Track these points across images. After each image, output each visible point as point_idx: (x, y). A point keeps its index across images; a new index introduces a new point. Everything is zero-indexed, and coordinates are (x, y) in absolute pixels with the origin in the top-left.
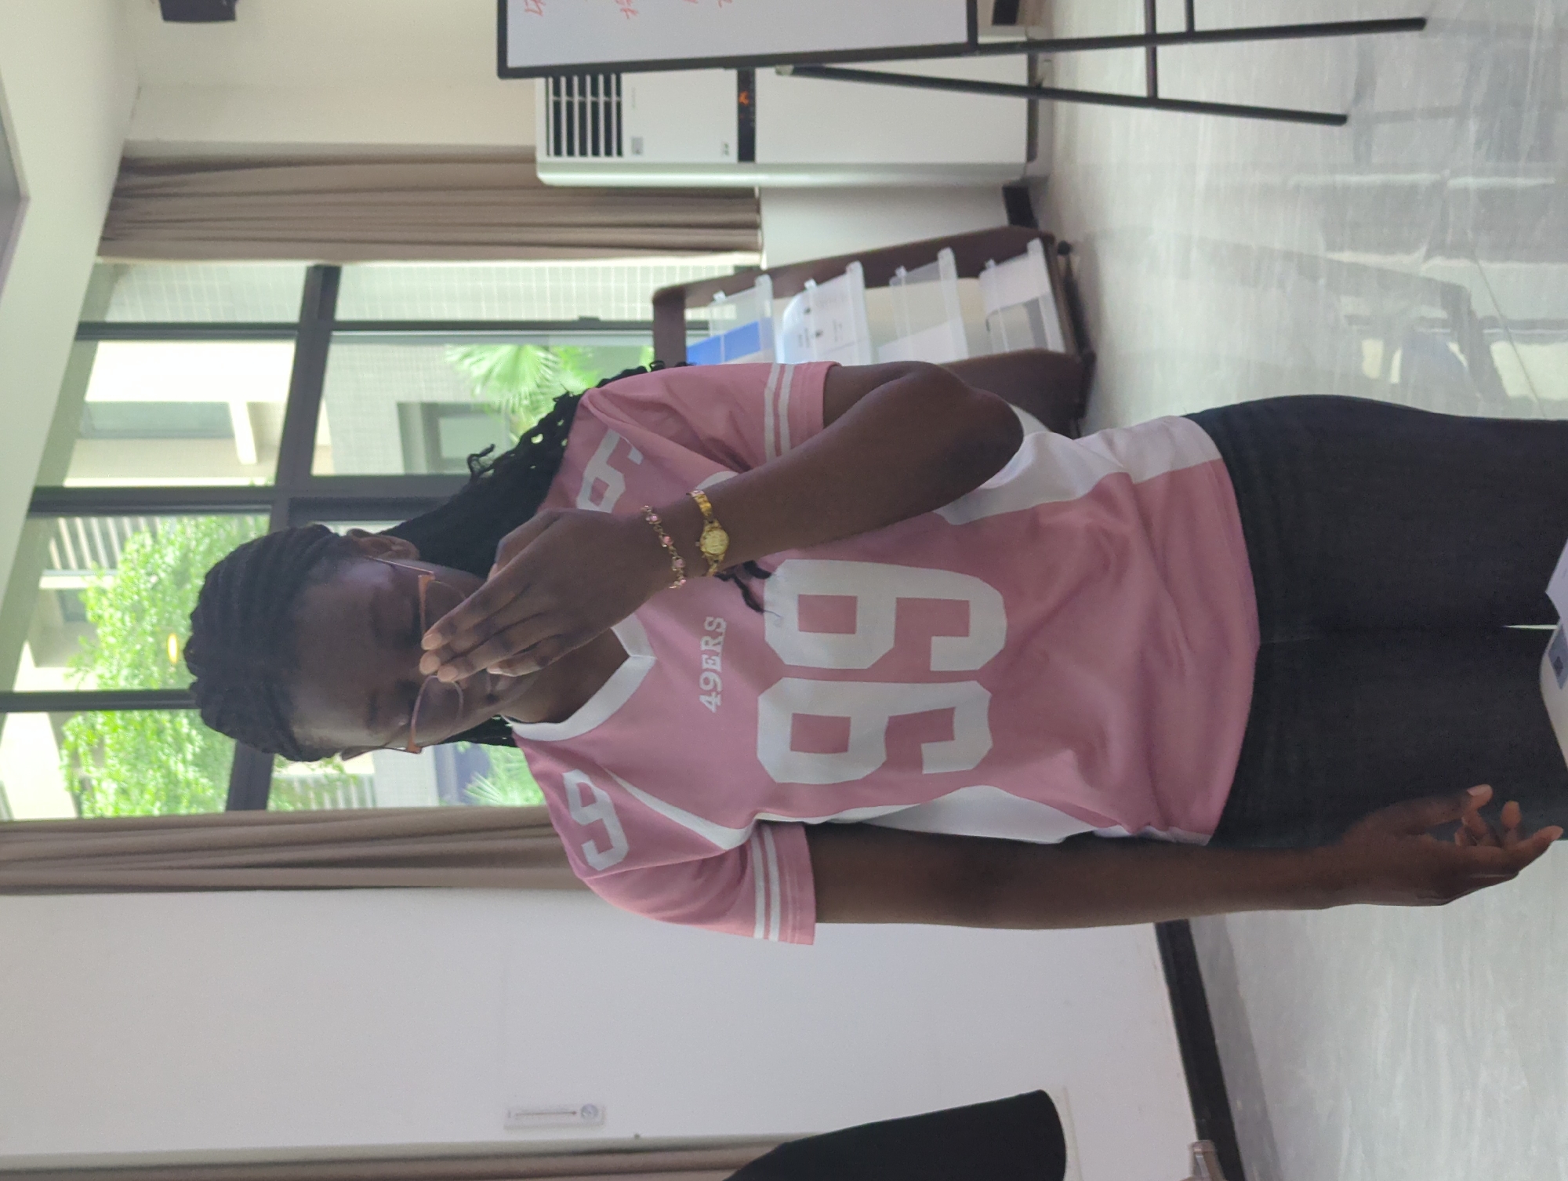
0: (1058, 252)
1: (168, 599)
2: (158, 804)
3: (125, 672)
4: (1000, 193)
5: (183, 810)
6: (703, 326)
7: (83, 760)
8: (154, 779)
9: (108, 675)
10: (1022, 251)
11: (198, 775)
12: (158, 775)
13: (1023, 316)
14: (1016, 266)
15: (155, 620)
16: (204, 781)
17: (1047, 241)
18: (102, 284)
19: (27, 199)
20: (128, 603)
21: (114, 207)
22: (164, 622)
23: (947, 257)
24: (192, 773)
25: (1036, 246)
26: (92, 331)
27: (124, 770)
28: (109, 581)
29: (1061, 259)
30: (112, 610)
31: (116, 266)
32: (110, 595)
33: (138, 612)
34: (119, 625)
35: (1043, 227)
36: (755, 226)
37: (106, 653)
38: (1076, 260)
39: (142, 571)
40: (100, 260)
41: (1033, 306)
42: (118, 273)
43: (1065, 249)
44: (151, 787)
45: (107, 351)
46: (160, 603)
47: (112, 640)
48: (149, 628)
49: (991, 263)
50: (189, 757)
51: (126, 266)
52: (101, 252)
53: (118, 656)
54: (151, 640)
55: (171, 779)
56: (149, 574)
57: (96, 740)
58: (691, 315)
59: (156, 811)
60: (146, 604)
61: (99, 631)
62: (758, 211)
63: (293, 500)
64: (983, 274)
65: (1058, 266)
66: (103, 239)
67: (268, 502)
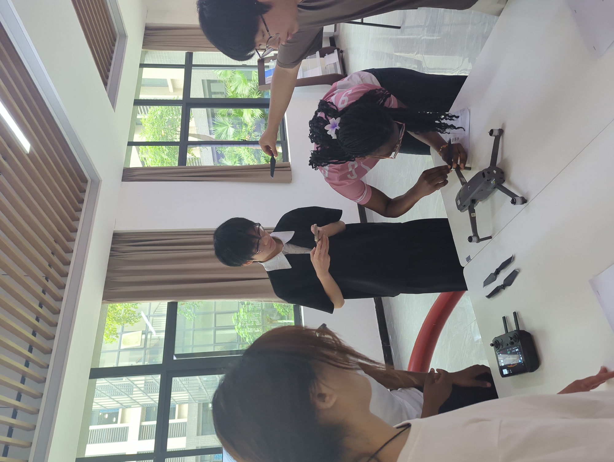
0: (340, 52)
1: (159, 122)
2: (160, 163)
3: (152, 136)
4: (329, 38)
5: (165, 165)
6: (268, 67)
7: (144, 154)
8: (159, 158)
9: (148, 137)
10: (333, 52)
11: (168, 157)
12: (160, 157)
13: (333, 66)
14: (331, 55)
15: (157, 126)
16: (169, 159)
17: (338, 49)
18: (143, 55)
19: (128, 36)
20: (151, 122)
21: (144, 38)
22: (158, 126)
24: (166, 157)
25: (336, 51)
26: (142, 66)
27: (153, 156)
28: (146, 117)
29: (341, 54)
30: (148, 124)
31: (146, 51)
32: (147, 120)
33: (153, 124)
34: (149, 127)
35: (337, 47)
37: (147, 132)
38: (344, 54)
39: (153, 116)
40: (143, 50)
41: (335, 64)
42: (146, 52)
43: (342, 52)
44: (158, 160)
45: (145, 69)
46: (157, 122)
47: (148, 130)
48: (155, 127)
49: (327, 54)
50: (166, 154)
51: (148, 51)
52: (143, 48)
53: (149, 133)
54: (156, 130)
55: (162, 158)
56: (155, 116)
57: (146, 150)
58: (265, 64)
59: (160, 165)
60: (155, 123)
61: (145, 128)
63: (186, 103)
64: (325, 57)
65: (340, 55)
66: (143, 45)
67: (181, 104)
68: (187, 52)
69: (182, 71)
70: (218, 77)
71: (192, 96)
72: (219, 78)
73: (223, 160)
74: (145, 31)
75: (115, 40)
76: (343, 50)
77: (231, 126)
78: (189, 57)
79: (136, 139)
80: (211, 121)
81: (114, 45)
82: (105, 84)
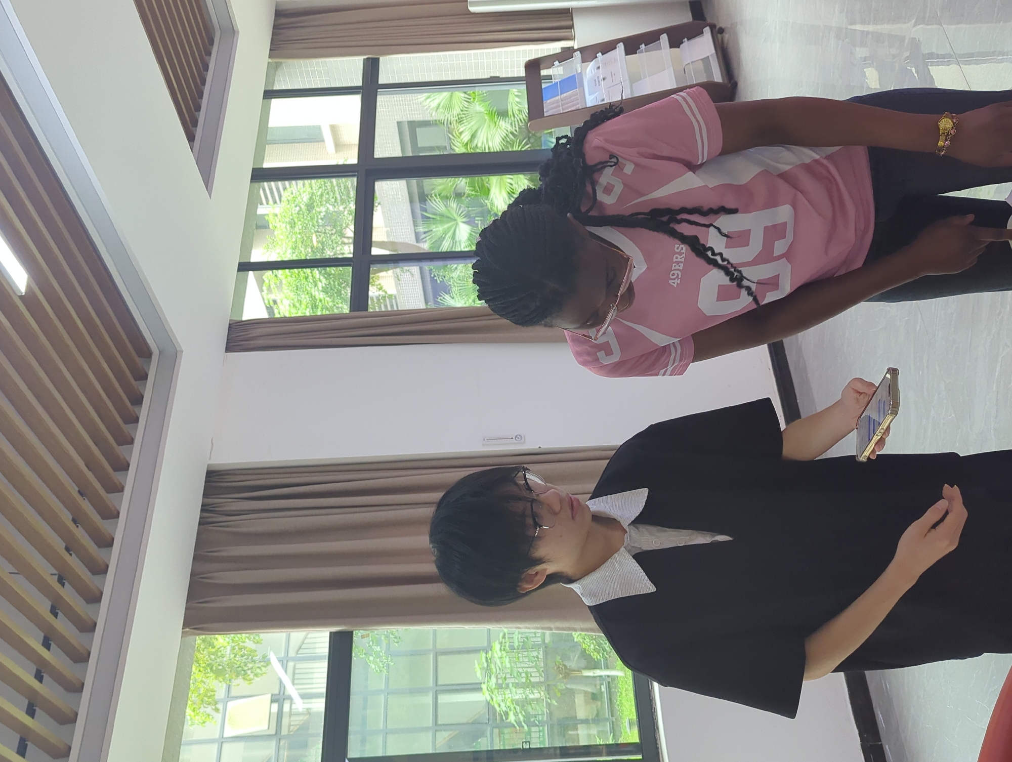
0: (718, 32)
1: (305, 217)
2: (308, 310)
3: (290, 251)
4: (688, 4)
5: (319, 313)
6: (549, 77)
7: (273, 290)
8: (305, 299)
9: (282, 253)
10: (700, 33)
11: (325, 296)
12: (307, 296)
13: (701, 66)
14: (697, 41)
15: (300, 227)
16: (328, 299)
17: (713, 27)
18: (272, 70)
19: (238, 32)
20: (287, 220)
21: (274, 34)
22: (304, 228)
23: (664, 38)
24: (322, 296)
25: (707, 30)
26: (270, 94)
27: (292, 295)
28: (278, 209)
29: (719, 36)
30: (281, 223)
31: (276, 63)
32: (279, 216)
33: (293, 224)
34: (285, 230)
35: (709, 21)
36: (571, 27)
37: (280, 243)
38: (726, 36)
39: (293, 205)
40: (270, 60)
41: (706, 60)
42: (278, 66)
43: (721, 31)
44: (304, 302)
45: (275, 102)
46: (302, 220)
47: (282, 237)
48: (298, 231)
49: (686, 39)
50: (321, 289)
51: (281, 63)
52: (270, 56)
53: (284, 244)
54: (299, 236)
55: (313, 298)
56: (296, 206)
57: (278, 282)
58: (544, 72)
59: (308, 313)
60: (296, 220)
61: (276, 233)
62: (572, 20)
63: (367, 170)
64: (681, 46)
65: (718, 39)
66: (270, 50)
67: (355, 172)
68: (365, 57)
69: (356, 101)
70: (433, 114)
71: (379, 153)
72: (435, 116)
73: (447, 297)
74: (275, 20)
75: (212, 42)
76: (723, 27)
77: (464, 220)
78: (372, 68)
79: (258, 255)
80: (418, 212)
81: (209, 54)
82: (191, 138)
